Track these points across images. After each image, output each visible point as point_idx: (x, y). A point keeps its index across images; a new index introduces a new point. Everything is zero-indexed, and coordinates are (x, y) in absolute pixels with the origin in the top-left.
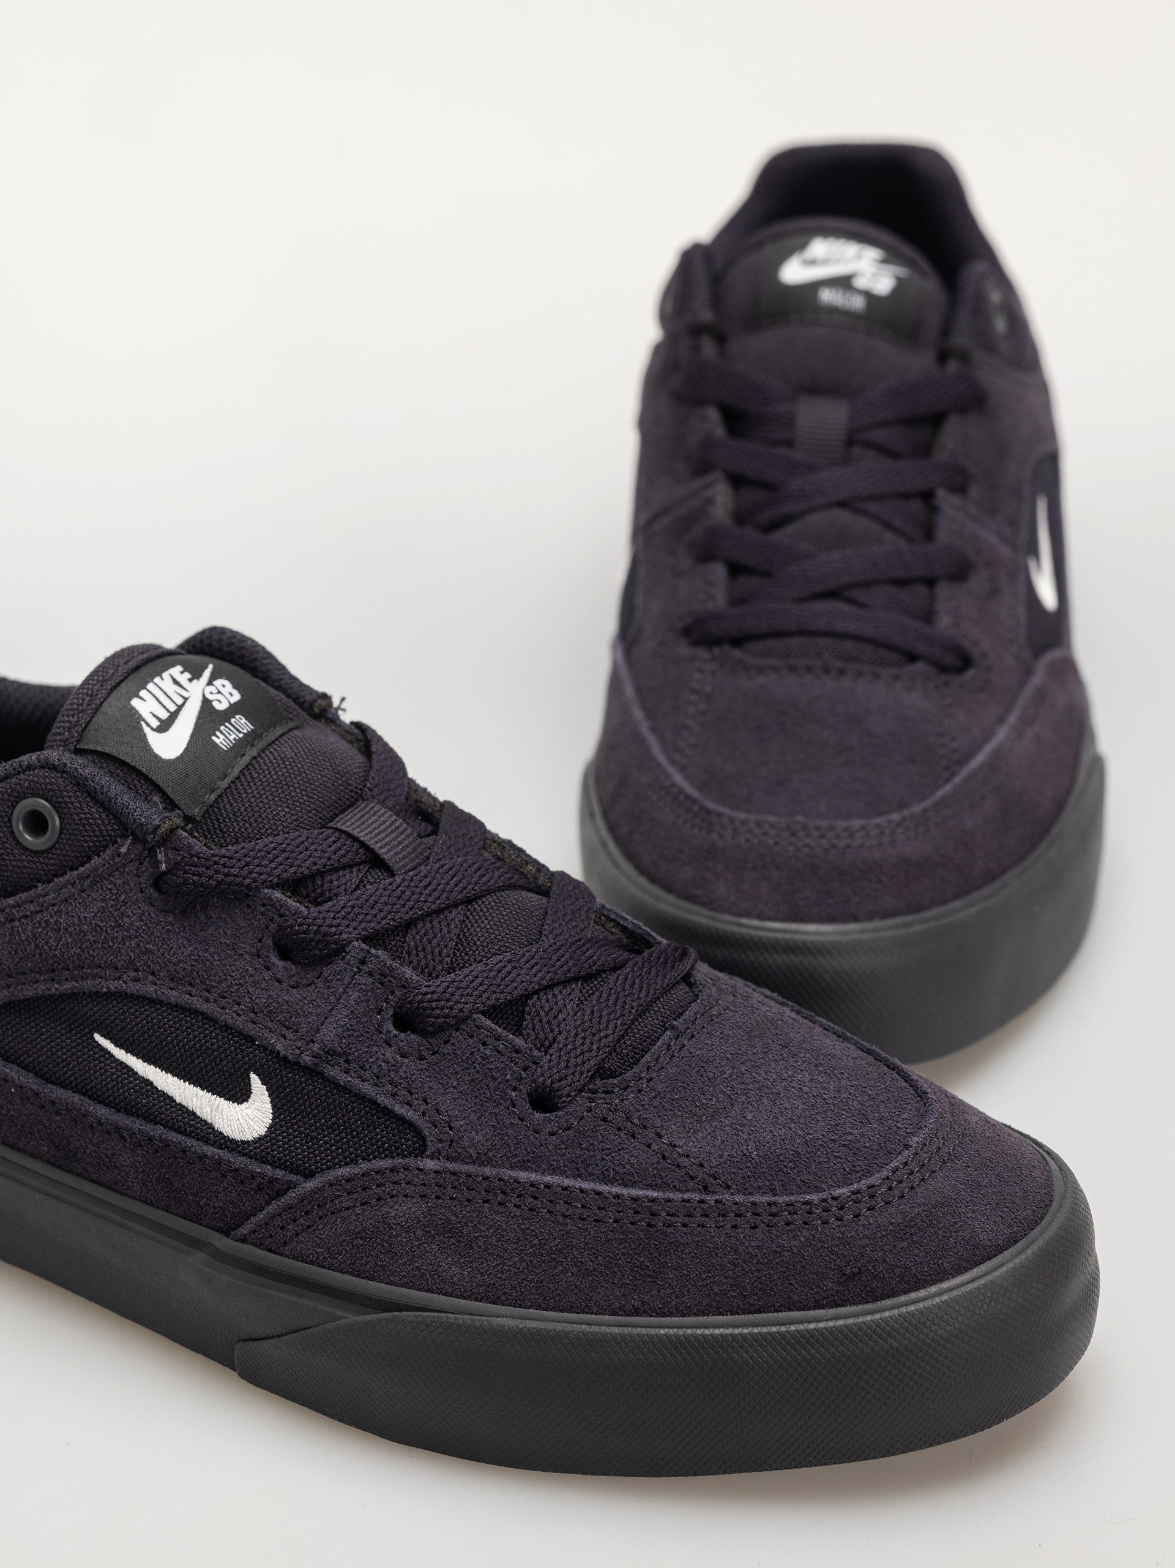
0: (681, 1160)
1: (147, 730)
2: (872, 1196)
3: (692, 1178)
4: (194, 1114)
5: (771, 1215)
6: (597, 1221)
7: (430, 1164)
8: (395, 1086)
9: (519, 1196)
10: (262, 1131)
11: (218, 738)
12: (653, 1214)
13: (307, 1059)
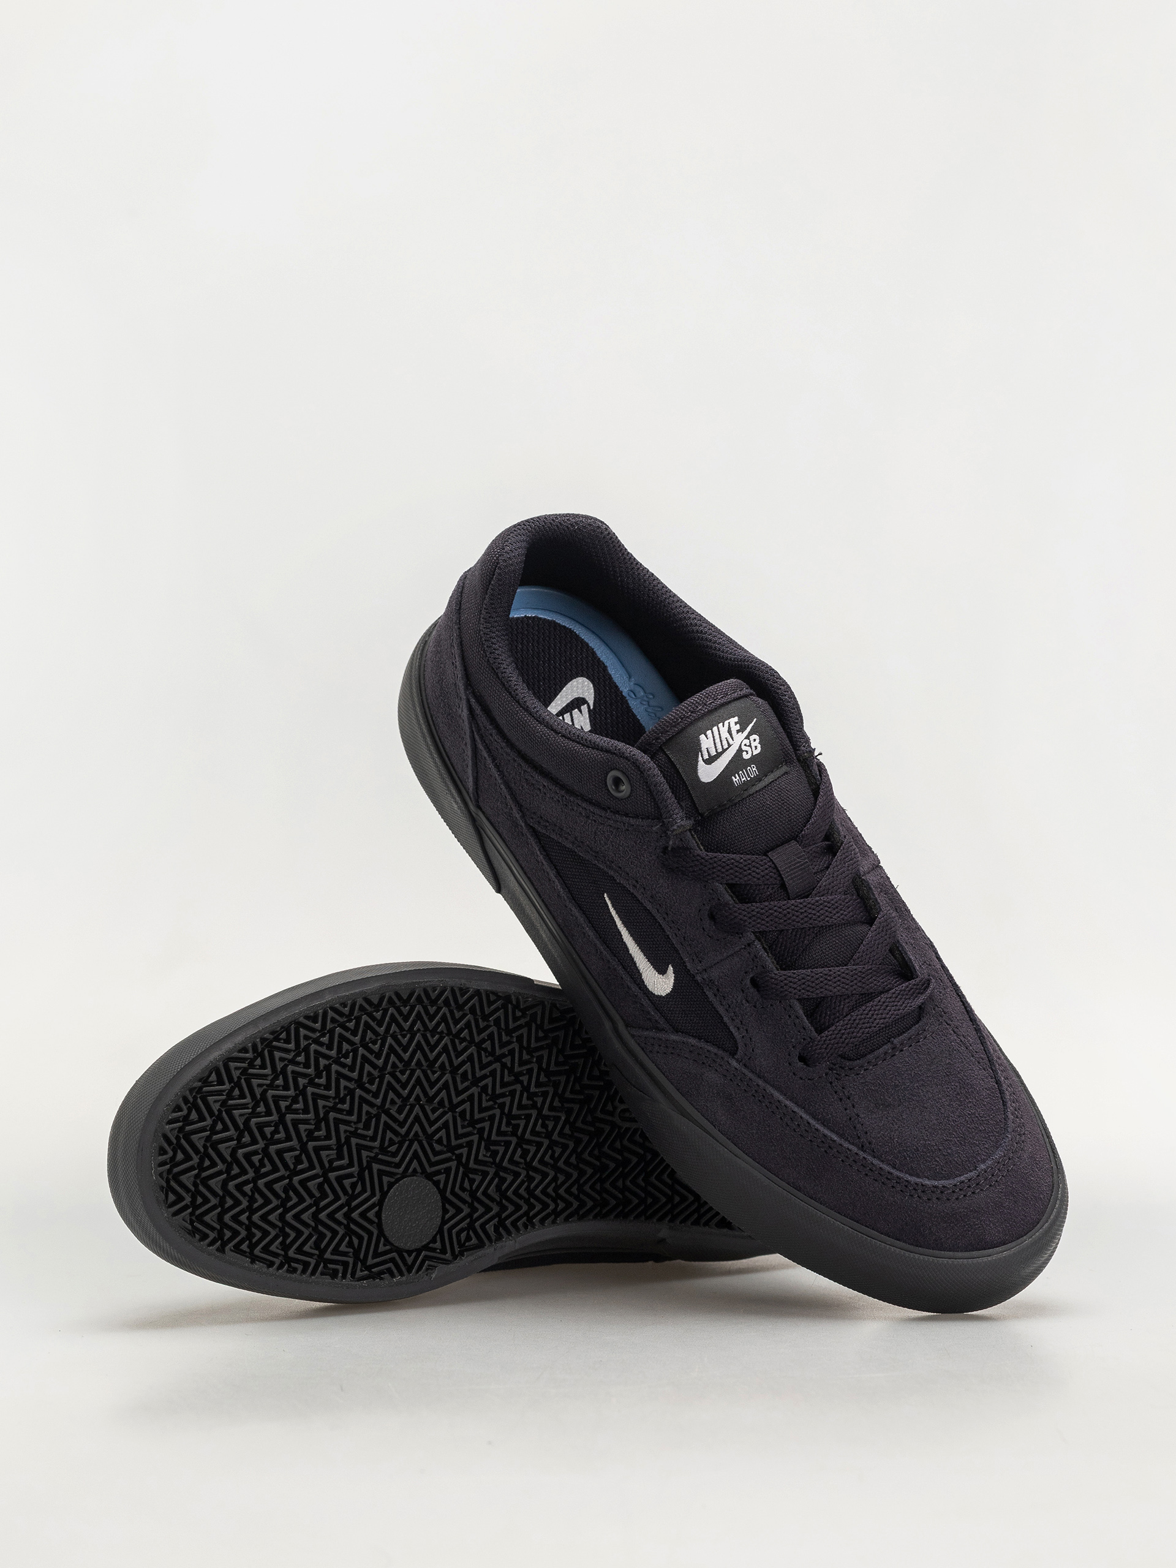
0: (859, 1126)
1: (700, 758)
2: (942, 1192)
3: (859, 1138)
4: (635, 964)
5: (887, 1178)
6: (801, 1135)
7: (734, 1063)
8: (736, 1016)
9: (770, 1103)
10: (664, 994)
11: (736, 778)
12: (830, 1147)
13: (699, 978)
